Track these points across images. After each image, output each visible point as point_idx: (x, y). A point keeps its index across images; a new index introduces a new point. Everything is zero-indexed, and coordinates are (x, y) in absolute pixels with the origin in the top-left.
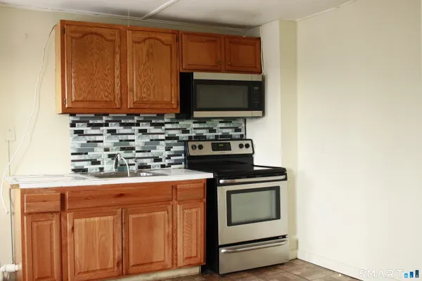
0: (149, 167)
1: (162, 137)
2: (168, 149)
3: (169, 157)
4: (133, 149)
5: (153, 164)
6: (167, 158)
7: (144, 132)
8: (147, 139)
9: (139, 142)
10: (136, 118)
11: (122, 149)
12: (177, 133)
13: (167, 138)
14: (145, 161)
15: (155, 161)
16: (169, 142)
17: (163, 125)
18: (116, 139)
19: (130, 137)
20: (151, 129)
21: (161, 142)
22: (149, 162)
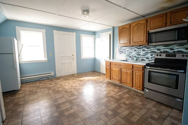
0: (145, 60)
1: (150, 52)
2: (152, 55)
3: (152, 58)
4: (140, 55)
5: (146, 59)
6: (151, 58)
7: (144, 50)
8: (144, 52)
9: (142, 53)
10: (142, 46)
11: (137, 55)
12: (155, 50)
13: (152, 52)
14: (144, 58)
15: (147, 59)
16: (152, 53)
17: (150, 48)
18: (136, 52)
19: (140, 52)
20: (146, 49)
21: (149, 53)
22: (145, 59)
